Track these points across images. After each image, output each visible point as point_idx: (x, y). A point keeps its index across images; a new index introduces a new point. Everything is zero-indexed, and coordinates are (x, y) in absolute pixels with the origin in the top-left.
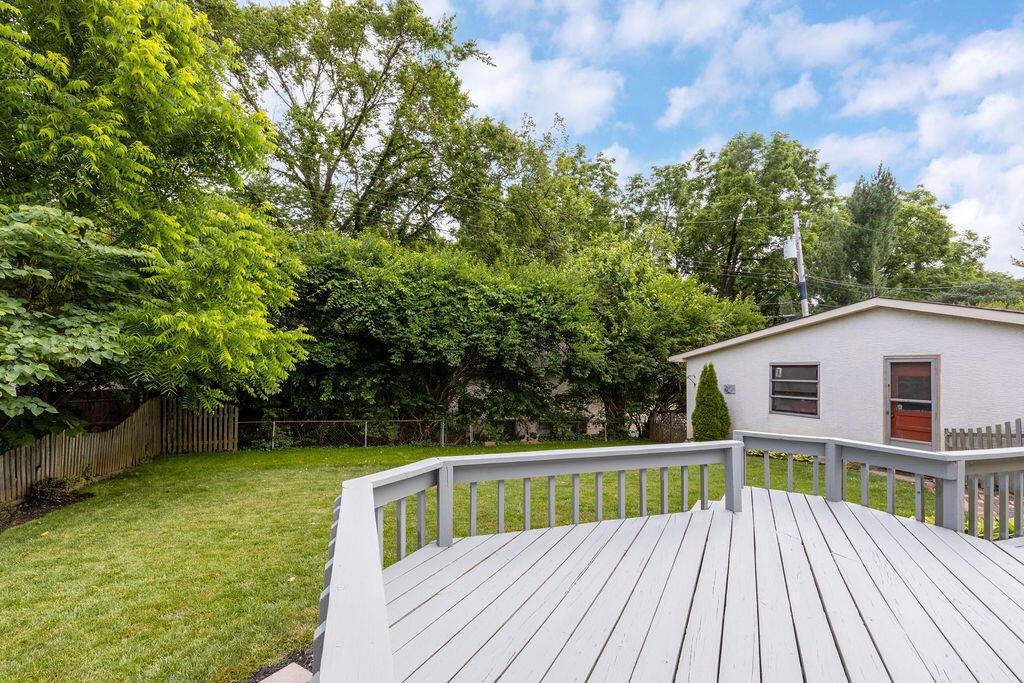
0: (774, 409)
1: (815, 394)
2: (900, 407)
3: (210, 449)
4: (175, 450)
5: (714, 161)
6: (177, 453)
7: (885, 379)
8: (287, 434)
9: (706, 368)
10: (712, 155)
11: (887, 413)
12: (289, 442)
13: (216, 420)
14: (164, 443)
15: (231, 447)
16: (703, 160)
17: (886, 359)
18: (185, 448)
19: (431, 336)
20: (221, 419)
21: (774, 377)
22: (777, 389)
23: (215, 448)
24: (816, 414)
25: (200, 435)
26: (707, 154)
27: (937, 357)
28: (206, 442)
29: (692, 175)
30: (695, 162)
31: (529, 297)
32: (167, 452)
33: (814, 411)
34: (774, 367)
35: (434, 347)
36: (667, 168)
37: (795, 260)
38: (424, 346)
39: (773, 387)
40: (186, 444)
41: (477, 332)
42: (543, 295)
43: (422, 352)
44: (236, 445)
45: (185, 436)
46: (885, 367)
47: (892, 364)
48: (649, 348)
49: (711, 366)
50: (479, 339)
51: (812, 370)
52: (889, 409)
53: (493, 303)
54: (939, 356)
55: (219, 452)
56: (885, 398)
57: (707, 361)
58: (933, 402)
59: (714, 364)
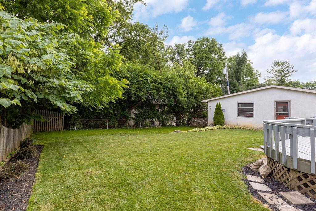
0: (239, 115)
1: (253, 111)
2: (279, 114)
3: (53, 130)
4: (39, 130)
5: (193, 44)
6: (40, 131)
7: (275, 107)
8: (80, 125)
9: (217, 104)
10: (193, 42)
11: (275, 116)
12: (81, 127)
13: (56, 119)
14: (35, 128)
15: (61, 130)
16: (191, 43)
17: (275, 101)
18: (43, 130)
19: (137, 91)
20: (58, 119)
21: (239, 106)
22: (239, 110)
23: (55, 129)
24: (253, 117)
25: (49, 125)
26: (192, 42)
27: (290, 101)
28: (51, 128)
29: (186, 47)
30: (188, 44)
31: (165, 80)
32: (36, 131)
33: (252, 116)
34: (239, 104)
35: (138, 95)
36: (179, 45)
37: (226, 74)
38: (135, 94)
39: (238, 109)
40: (44, 128)
41: (151, 91)
42: (170, 80)
43: (134, 96)
44: (63, 128)
45: (44, 125)
46: (275, 104)
47: (277, 103)
48: (195, 98)
49: (219, 103)
50: (152, 93)
51: (252, 104)
52: (276, 115)
53: (155, 81)
54: (291, 101)
55: (57, 131)
56: (275, 112)
57: (218, 102)
58: (289, 113)
59: (220, 103)
